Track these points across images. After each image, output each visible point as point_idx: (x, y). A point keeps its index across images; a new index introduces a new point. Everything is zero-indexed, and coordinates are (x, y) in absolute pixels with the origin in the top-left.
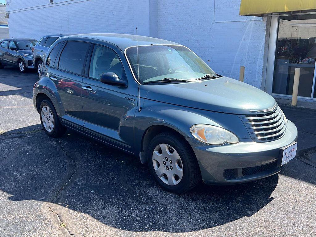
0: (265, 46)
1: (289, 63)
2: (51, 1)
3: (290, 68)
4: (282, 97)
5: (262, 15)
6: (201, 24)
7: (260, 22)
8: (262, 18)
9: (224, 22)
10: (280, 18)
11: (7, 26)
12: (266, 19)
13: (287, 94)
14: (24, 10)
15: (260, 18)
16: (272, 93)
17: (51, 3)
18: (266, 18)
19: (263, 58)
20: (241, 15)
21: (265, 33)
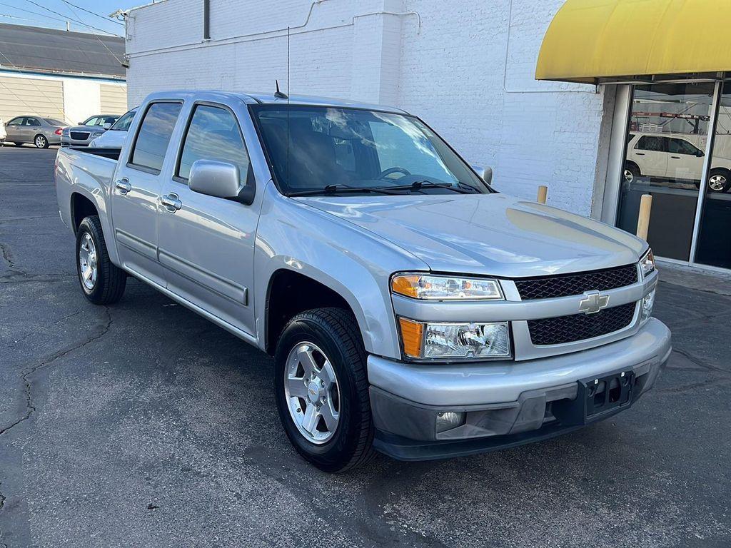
0: (600, 145)
2: (207, 36)
7: (591, 96)
8: (595, 86)
10: (633, 88)
12: (602, 89)
14: (157, 52)
17: (205, 40)
18: (604, 87)
19: (594, 171)
21: (600, 119)
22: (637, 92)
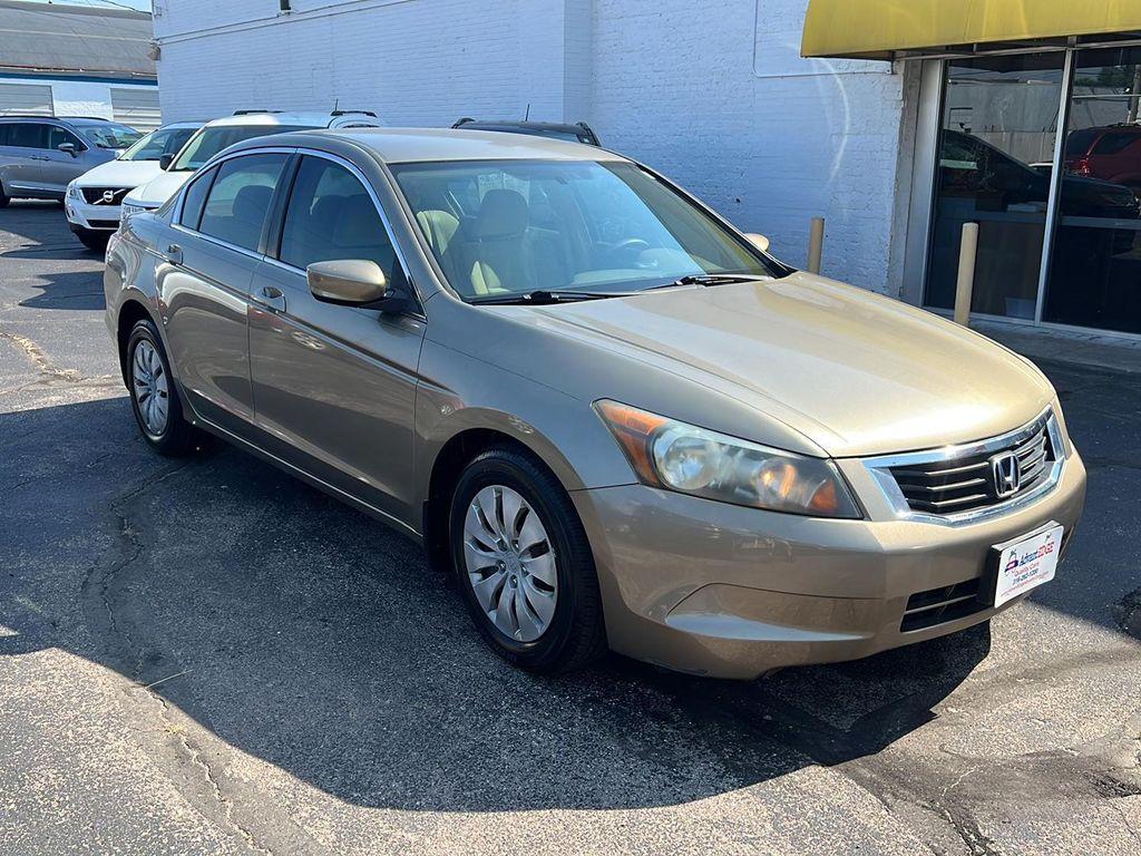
0: (899, 153)
2: (285, 5)
5: (890, 56)
6: (717, 83)
7: (883, 78)
9: (782, 77)
10: (947, 64)
11: (155, 83)
16: (923, 305)
17: (283, 12)
18: (903, 65)
19: (892, 192)
21: (899, 114)
22: (953, 70)
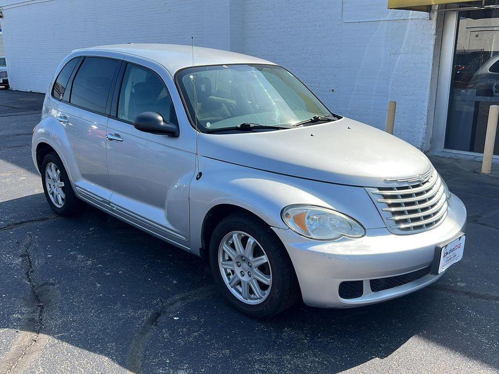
0: (433, 64)
1: (477, 95)
3: (477, 104)
4: (461, 156)
7: (424, 22)
8: (428, 13)
10: (459, 13)
12: (435, 15)
13: (471, 150)
15: (425, 14)
16: (445, 148)
19: (429, 86)
20: (391, 9)
21: (433, 42)
